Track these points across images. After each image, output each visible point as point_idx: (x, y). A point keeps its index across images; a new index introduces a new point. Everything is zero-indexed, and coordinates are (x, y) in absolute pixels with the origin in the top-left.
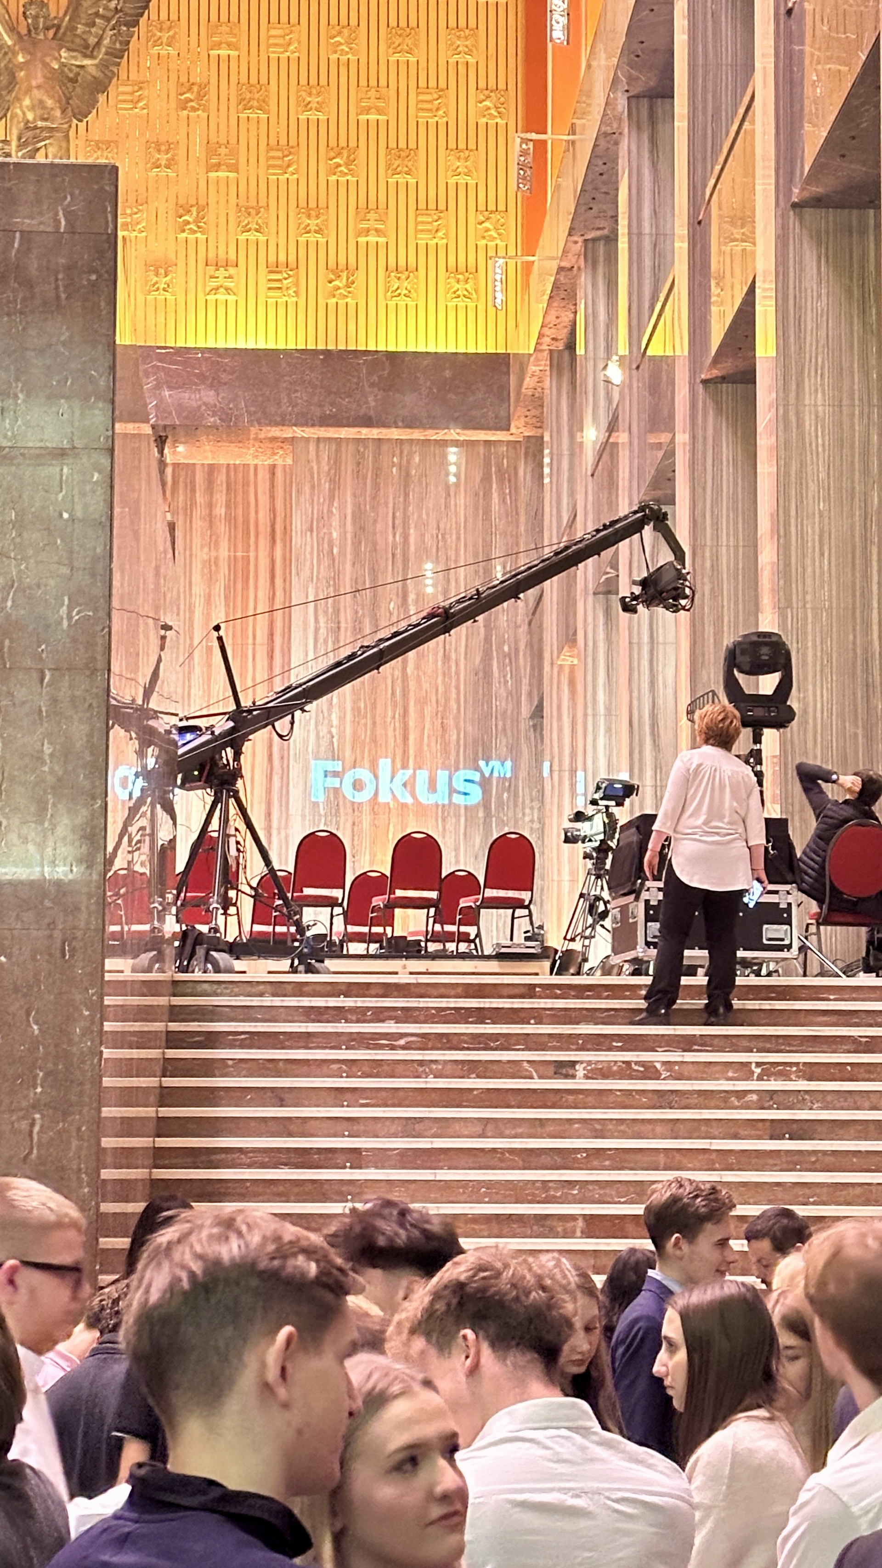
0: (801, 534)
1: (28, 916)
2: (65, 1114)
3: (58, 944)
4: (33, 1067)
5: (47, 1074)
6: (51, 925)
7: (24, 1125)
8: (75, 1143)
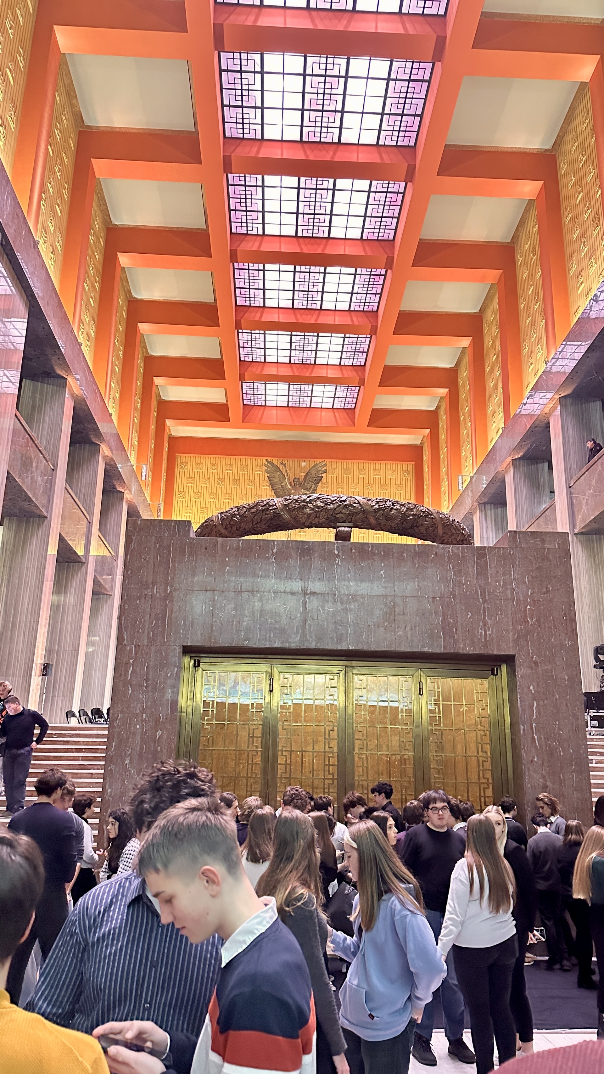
0: (583, 618)
1: (566, 721)
2: (581, 774)
3: (574, 728)
4: (572, 761)
5: (576, 763)
6: (572, 724)
7: (571, 776)
8: (584, 782)
